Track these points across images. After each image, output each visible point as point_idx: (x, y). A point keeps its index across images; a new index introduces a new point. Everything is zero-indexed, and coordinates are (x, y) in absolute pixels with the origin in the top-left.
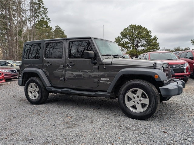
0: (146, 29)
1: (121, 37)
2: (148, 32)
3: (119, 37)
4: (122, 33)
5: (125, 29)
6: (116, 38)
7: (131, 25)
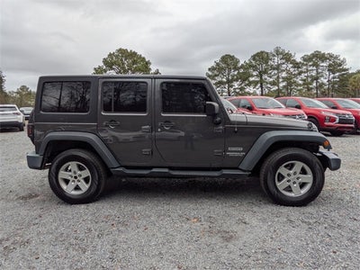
0: (144, 58)
1: (104, 67)
2: (147, 63)
3: (100, 68)
4: (105, 61)
5: (110, 55)
6: (95, 69)
7: (120, 49)
